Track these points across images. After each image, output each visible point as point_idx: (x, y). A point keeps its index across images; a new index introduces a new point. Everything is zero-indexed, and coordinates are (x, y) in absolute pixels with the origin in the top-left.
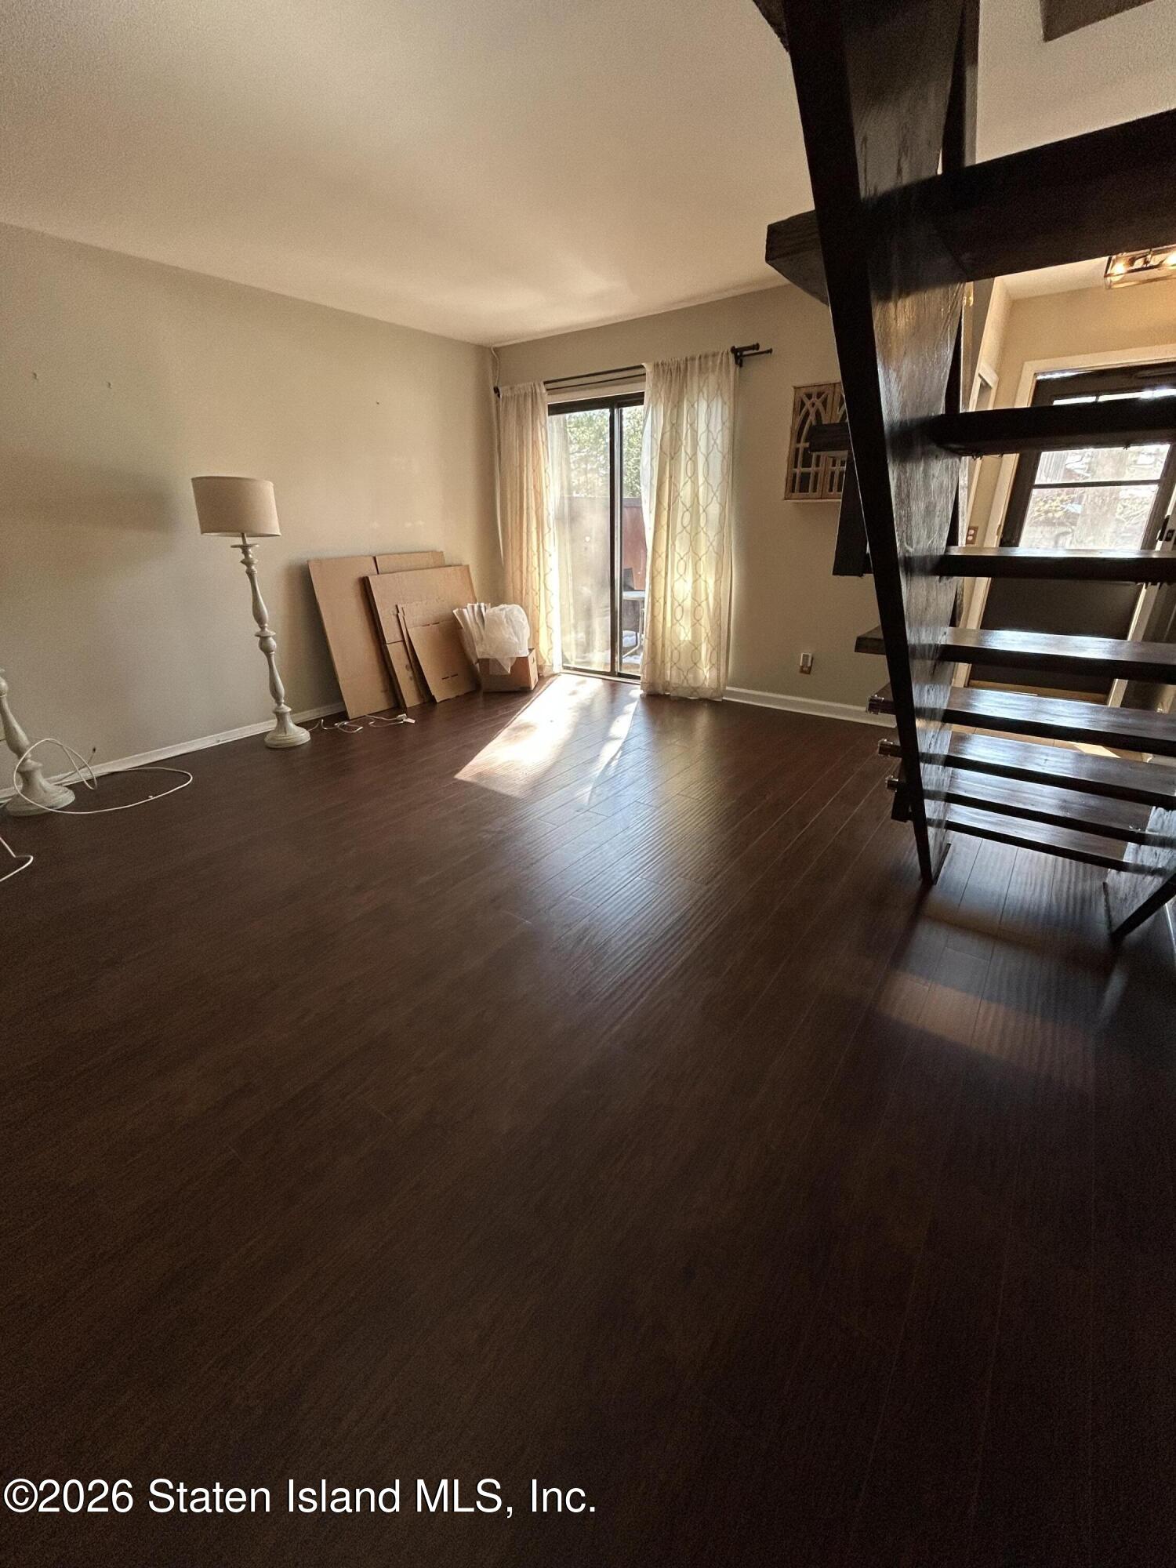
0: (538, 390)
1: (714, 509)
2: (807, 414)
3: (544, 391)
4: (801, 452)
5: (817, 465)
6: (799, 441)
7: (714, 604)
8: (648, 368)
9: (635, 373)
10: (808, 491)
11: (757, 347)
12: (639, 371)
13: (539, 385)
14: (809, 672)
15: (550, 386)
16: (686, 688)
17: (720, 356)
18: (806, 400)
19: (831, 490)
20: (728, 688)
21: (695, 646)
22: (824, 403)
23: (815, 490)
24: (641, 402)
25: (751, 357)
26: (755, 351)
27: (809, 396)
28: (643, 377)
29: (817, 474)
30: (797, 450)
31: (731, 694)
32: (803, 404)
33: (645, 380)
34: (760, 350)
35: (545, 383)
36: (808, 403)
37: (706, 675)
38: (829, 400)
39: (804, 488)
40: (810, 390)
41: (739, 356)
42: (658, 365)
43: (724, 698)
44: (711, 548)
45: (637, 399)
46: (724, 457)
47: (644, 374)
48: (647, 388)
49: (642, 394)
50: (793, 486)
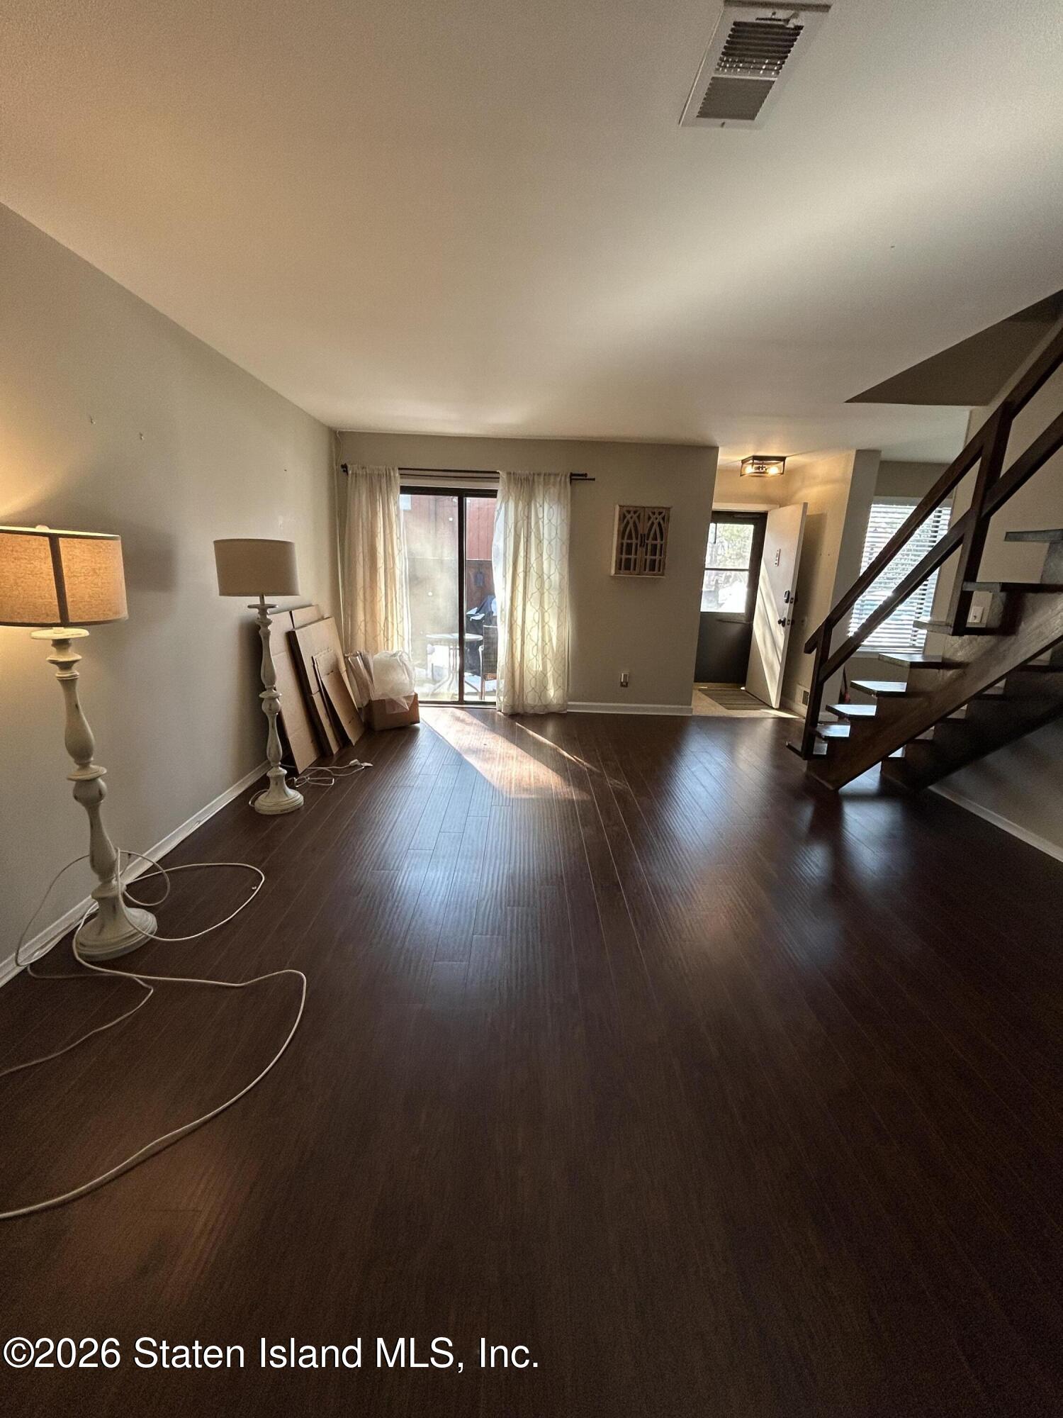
0: (392, 474)
1: (555, 578)
2: (628, 523)
3: (397, 475)
4: (625, 545)
5: (636, 554)
6: (623, 538)
7: (557, 643)
8: (503, 475)
9: (492, 475)
10: (630, 570)
11: (586, 475)
12: (494, 475)
13: (393, 469)
14: (626, 686)
15: (403, 472)
16: (541, 706)
17: (560, 476)
18: (627, 514)
19: (645, 570)
20: (569, 703)
21: (544, 674)
22: (639, 517)
23: (635, 569)
24: (495, 496)
25: (578, 481)
26: (584, 478)
27: (629, 512)
28: (497, 480)
29: (635, 560)
30: (622, 544)
31: (572, 707)
32: (625, 517)
33: (498, 482)
34: (588, 478)
35: (399, 469)
36: (628, 516)
37: (553, 694)
38: (641, 517)
39: (627, 568)
40: (631, 509)
41: (575, 478)
42: (511, 473)
43: (568, 710)
44: (555, 604)
45: (492, 494)
46: (563, 543)
47: (499, 478)
48: (499, 487)
49: (496, 491)
50: (621, 565)
